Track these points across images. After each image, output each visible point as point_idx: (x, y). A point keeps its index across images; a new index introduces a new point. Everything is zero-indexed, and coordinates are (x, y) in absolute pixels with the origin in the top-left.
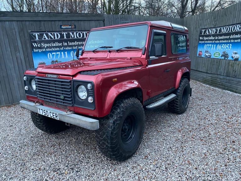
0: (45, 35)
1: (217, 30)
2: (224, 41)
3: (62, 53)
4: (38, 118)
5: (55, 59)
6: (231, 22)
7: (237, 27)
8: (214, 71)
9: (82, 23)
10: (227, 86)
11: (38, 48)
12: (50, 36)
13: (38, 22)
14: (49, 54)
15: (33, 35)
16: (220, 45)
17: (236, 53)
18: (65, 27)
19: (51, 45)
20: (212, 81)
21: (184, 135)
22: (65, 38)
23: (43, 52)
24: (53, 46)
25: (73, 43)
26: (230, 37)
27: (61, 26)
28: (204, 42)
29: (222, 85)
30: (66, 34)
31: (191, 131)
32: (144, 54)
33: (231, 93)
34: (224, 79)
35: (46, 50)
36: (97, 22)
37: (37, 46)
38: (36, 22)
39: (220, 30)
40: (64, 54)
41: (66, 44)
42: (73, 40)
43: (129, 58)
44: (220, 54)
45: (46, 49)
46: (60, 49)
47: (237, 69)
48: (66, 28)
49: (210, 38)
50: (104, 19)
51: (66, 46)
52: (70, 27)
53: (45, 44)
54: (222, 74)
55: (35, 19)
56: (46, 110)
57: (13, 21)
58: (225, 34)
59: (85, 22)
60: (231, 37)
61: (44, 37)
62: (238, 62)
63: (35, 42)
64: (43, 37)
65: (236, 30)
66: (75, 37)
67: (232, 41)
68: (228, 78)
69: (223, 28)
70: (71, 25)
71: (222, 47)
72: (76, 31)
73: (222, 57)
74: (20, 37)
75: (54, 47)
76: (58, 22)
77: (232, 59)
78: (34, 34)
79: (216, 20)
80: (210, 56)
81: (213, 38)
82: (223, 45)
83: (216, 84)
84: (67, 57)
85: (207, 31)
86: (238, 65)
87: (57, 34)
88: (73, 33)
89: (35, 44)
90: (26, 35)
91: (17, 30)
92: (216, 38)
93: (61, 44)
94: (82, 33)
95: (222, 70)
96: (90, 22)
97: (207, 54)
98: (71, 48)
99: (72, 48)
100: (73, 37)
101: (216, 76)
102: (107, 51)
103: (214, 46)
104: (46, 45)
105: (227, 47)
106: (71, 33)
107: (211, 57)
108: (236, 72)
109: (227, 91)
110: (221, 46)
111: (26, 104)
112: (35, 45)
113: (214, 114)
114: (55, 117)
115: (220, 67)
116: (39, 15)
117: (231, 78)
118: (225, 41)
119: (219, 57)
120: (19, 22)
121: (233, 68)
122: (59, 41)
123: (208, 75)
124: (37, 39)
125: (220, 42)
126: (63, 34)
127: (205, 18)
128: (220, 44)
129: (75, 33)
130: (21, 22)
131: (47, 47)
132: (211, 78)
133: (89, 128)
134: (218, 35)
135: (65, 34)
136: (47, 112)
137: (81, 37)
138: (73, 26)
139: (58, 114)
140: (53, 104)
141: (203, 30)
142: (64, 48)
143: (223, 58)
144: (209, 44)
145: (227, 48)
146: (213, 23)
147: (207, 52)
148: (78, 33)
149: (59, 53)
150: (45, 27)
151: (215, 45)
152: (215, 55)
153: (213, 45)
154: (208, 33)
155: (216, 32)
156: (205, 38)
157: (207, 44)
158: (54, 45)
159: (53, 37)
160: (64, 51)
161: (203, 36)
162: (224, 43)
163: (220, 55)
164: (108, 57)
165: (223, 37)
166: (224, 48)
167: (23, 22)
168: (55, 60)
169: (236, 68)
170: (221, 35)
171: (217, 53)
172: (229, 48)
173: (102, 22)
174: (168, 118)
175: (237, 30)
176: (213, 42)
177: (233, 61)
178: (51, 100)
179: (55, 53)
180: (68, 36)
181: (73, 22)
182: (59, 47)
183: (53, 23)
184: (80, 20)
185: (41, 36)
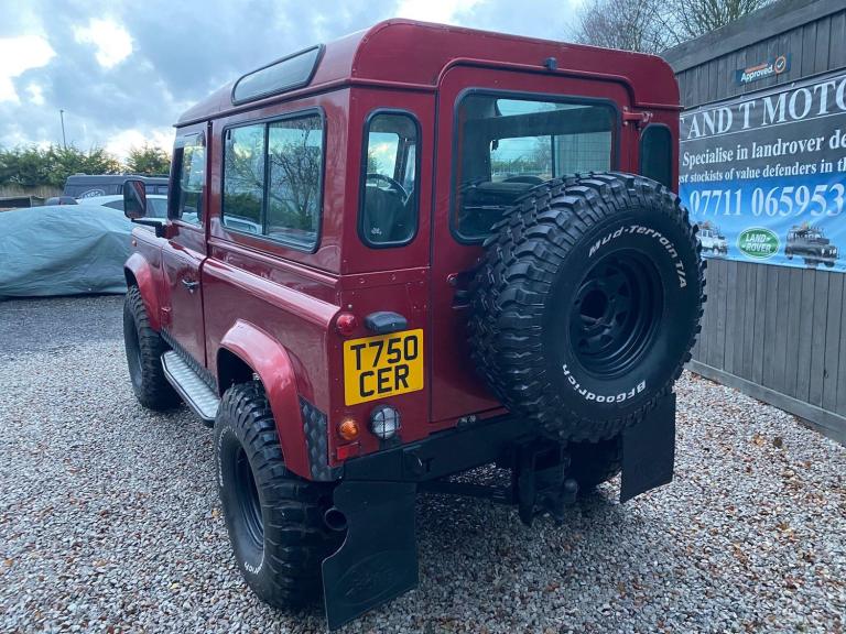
3: (728, 194)
12: (706, 123)
13: (688, 77)
18: (752, 76)
19: (705, 159)
22: (746, 125)
24: (708, 162)
25: (768, 150)
27: (740, 73)
30: (751, 107)
35: (689, 179)
40: (733, 198)
41: (743, 154)
45: (689, 174)
46: (723, 175)
48: (755, 80)
52: (770, 70)
53: (691, 157)
61: (693, 128)
64: (690, 130)
66: (781, 117)
70: (773, 61)
72: (789, 84)
75: (709, 167)
84: (738, 212)
87: (724, 113)
88: (775, 100)
93: (730, 156)
94: (812, 89)
98: (757, 173)
99: (761, 173)
100: (772, 119)
104: (692, 161)
106: (767, 101)
122: (728, 142)
126: (744, 109)
129: (783, 98)
135: (747, 106)
138: (780, 62)
142: (735, 174)
148: (795, 94)
149: (718, 193)
158: (713, 159)
159: (712, 128)
160: (736, 184)
179: (708, 193)
180: (757, 115)
181: (786, 39)
183: (722, 66)
185: (686, 127)
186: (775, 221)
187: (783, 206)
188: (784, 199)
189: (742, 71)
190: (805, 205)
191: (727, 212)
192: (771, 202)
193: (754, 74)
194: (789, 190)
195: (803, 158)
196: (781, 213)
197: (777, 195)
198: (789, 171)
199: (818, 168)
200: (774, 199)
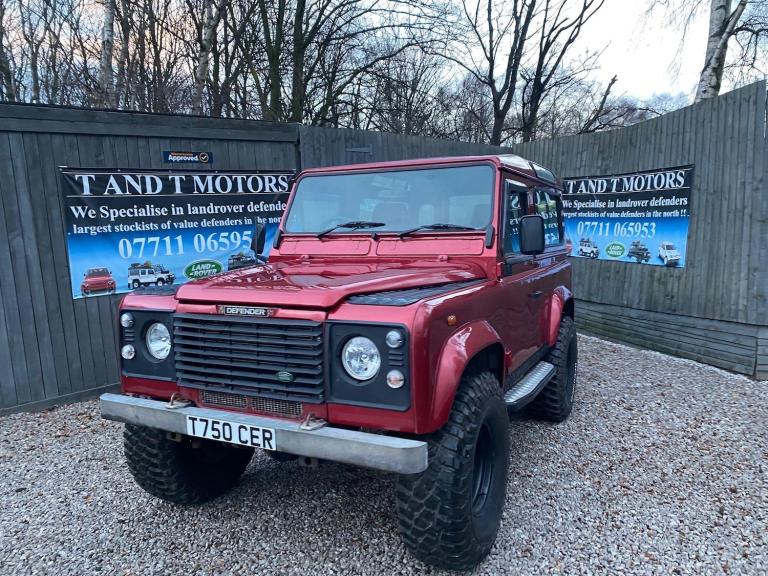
0: (112, 180)
1: (610, 184)
2: (633, 215)
3: (167, 239)
4: (155, 451)
5: (141, 259)
6: (651, 164)
7: (668, 176)
8: (610, 297)
9: (233, 147)
10: (650, 339)
11: (87, 221)
12: (129, 184)
13: (93, 141)
14: (124, 242)
15: (74, 180)
16: (622, 225)
17: (669, 248)
18: (178, 159)
19: (132, 213)
20: (605, 324)
21: (597, 479)
22: (178, 191)
23: (103, 235)
24: (136, 215)
25: (203, 210)
26: (648, 203)
27: (167, 154)
28: (575, 214)
29: (636, 336)
30: (181, 180)
31: (610, 469)
32: (490, 247)
33: (664, 357)
34: (641, 318)
35: (113, 229)
36: (278, 147)
37: (83, 215)
38: (87, 137)
39: (620, 185)
40: (174, 242)
41: (180, 211)
42: (204, 200)
43: (445, 257)
44: (623, 249)
45: (113, 224)
46: (159, 226)
47: (675, 290)
48: (182, 161)
49: (592, 205)
50: (299, 141)
51: (180, 219)
52: (196, 158)
53: (112, 211)
54: (635, 306)
55: (85, 128)
56: (222, 422)
57: (8, 131)
58: (635, 196)
59: (241, 144)
60: (654, 203)
61: (111, 186)
62: (677, 271)
63: (80, 202)
64: (108, 188)
65: (665, 185)
66: (211, 190)
67: (657, 214)
68: (652, 315)
69: (628, 179)
70: (198, 154)
71: (630, 228)
72: (213, 171)
73: (630, 256)
74: (28, 183)
75: (140, 220)
76: (156, 140)
77: (659, 263)
78: (77, 177)
79: (605, 156)
80: (597, 254)
81: (602, 205)
82: (632, 224)
83: (619, 332)
84: (181, 251)
85: (583, 184)
86: (679, 278)
87: (152, 179)
88: (203, 179)
89: (79, 208)
90: (50, 179)
91: (19, 163)
92: (611, 205)
93: (163, 212)
94: (231, 177)
95: (632, 294)
96: (257, 145)
97: (587, 250)
98: (195, 224)
99: (200, 224)
100: (202, 190)
101: (617, 310)
102: (370, 236)
103: (604, 227)
104: (114, 214)
105: (644, 229)
106: (197, 178)
107: (600, 257)
108: (675, 299)
109: (653, 353)
110: (626, 226)
111: (132, 406)
112: (78, 212)
113: (648, 417)
114: (259, 441)
115: (626, 286)
116: (97, 118)
117: (659, 316)
118: (637, 215)
119: (623, 257)
120: (27, 138)
121: (666, 288)
122: (157, 202)
123: (592, 307)
124: (87, 192)
125: (623, 215)
126: (173, 179)
127: (575, 151)
128: (622, 220)
129: (209, 178)
130: (34, 136)
131: (119, 220)
132: (600, 316)
133: (399, 468)
134: (614, 198)
135: (177, 178)
136: (227, 428)
137: (229, 189)
138: (203, 156)
139: (273, 431)
140: (240, 402)
141: (571, 183)
142: (172, 225)
143: (634, 259)
144: (591, 219)
145: (642, 232)
146: (600, 164)
147: (584, 242)
148: (219, 178)
149: (157, 239)
150: (114, 155)
151: (608, 224)
152: (611, 253)
153: (601, 224)
154: (584, 192)
155: (609, 189)
156: (578, 205)
157: (584, 219)
158: (142, 213)
159: (139, 188)
160: (173, 232)
161: (571, 199)
162: (635, 220)
163: (626, 253)
164: (372, 254)
165: (628, 204)
166: (635, 233)
167: (43, 138)
168: (142, 262)
169: (673, 286)
170: (624, 198)
171: (615, 245)
172: (651, 233)
173: (292, 147)
174: (530, 434)
175: (667, 186)
176: (603, 215)
177: (665, 269)
178: (233, 387)
179: (143, 240)
180: (188, 186)
181: (205, 143)
182: (159, 220)
183: (142, 143)
184: (228, 140)
185: (99, 184)
186: (219, 254)
187: (222, 244)
188: (221, 240)
189: (169, 153)
190: (239, 242)
191: (169, 252)
192: (212, 243)
193: (181, 158)
194: (226, 234)
195: (233, 216)
196: (221, 248)
197: (216, 238)
198: (222, 223)
199: (243, 222)
200: (214, 241)
